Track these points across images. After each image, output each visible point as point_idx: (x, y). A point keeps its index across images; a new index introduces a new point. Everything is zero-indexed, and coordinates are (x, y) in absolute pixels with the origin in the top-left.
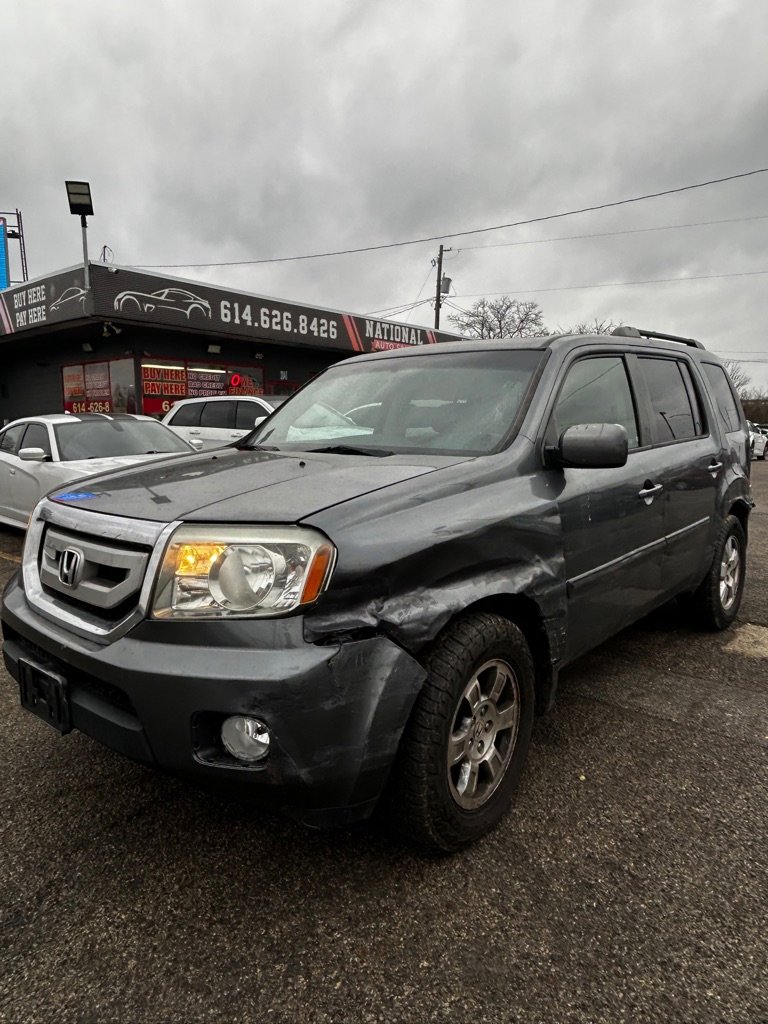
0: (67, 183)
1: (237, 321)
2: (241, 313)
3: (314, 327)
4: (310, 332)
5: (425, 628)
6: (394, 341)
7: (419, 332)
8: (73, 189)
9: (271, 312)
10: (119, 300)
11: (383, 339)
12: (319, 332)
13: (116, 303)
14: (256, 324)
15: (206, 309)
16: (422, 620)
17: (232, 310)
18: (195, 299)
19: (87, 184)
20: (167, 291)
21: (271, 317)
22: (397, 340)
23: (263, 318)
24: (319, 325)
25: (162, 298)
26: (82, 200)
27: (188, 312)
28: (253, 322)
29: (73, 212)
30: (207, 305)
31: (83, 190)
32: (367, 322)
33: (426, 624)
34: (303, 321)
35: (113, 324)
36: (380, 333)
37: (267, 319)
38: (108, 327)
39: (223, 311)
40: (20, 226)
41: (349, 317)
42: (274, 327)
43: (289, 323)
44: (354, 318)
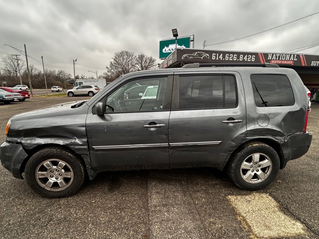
0: (172, 30)
1: (217, 59)
2: (219, 57)
3: (245, 58)
4: (244, 60)
5: (30, 146)
6: (282, 60)
7: (295, 55)
8: (174, 31)
9: (229, 55)
10: (183, 57)
11: (276, 60)
12: (247, 60)
13: (182, 57)
14: (224, 59)
15: (208, 56)
16: (29, 144)
17: (216, 56)
18: (205, 54)
19: (176, 29)
20: (196, 53)
21: (229, 56)
22: (283, 59)
23: (226, 57)
24: (248, 57)
25: (195, 55)
26: (175, 33)
27: (202, 58)
28: (223, 59)
29: (174, 37)
30: (208, 55)
31: (175, 31)
32: (269, 54)
33: (30, 145)
34: (241, 56)
35: (183, 63)
36: (275, 57)
37: (228, 57)
38: (182, 64)
39: (213, 56)
40: (194, 38)
41: (261, 53)
42: (230, 59)
43: (236, 58)
44: (263, 53)
